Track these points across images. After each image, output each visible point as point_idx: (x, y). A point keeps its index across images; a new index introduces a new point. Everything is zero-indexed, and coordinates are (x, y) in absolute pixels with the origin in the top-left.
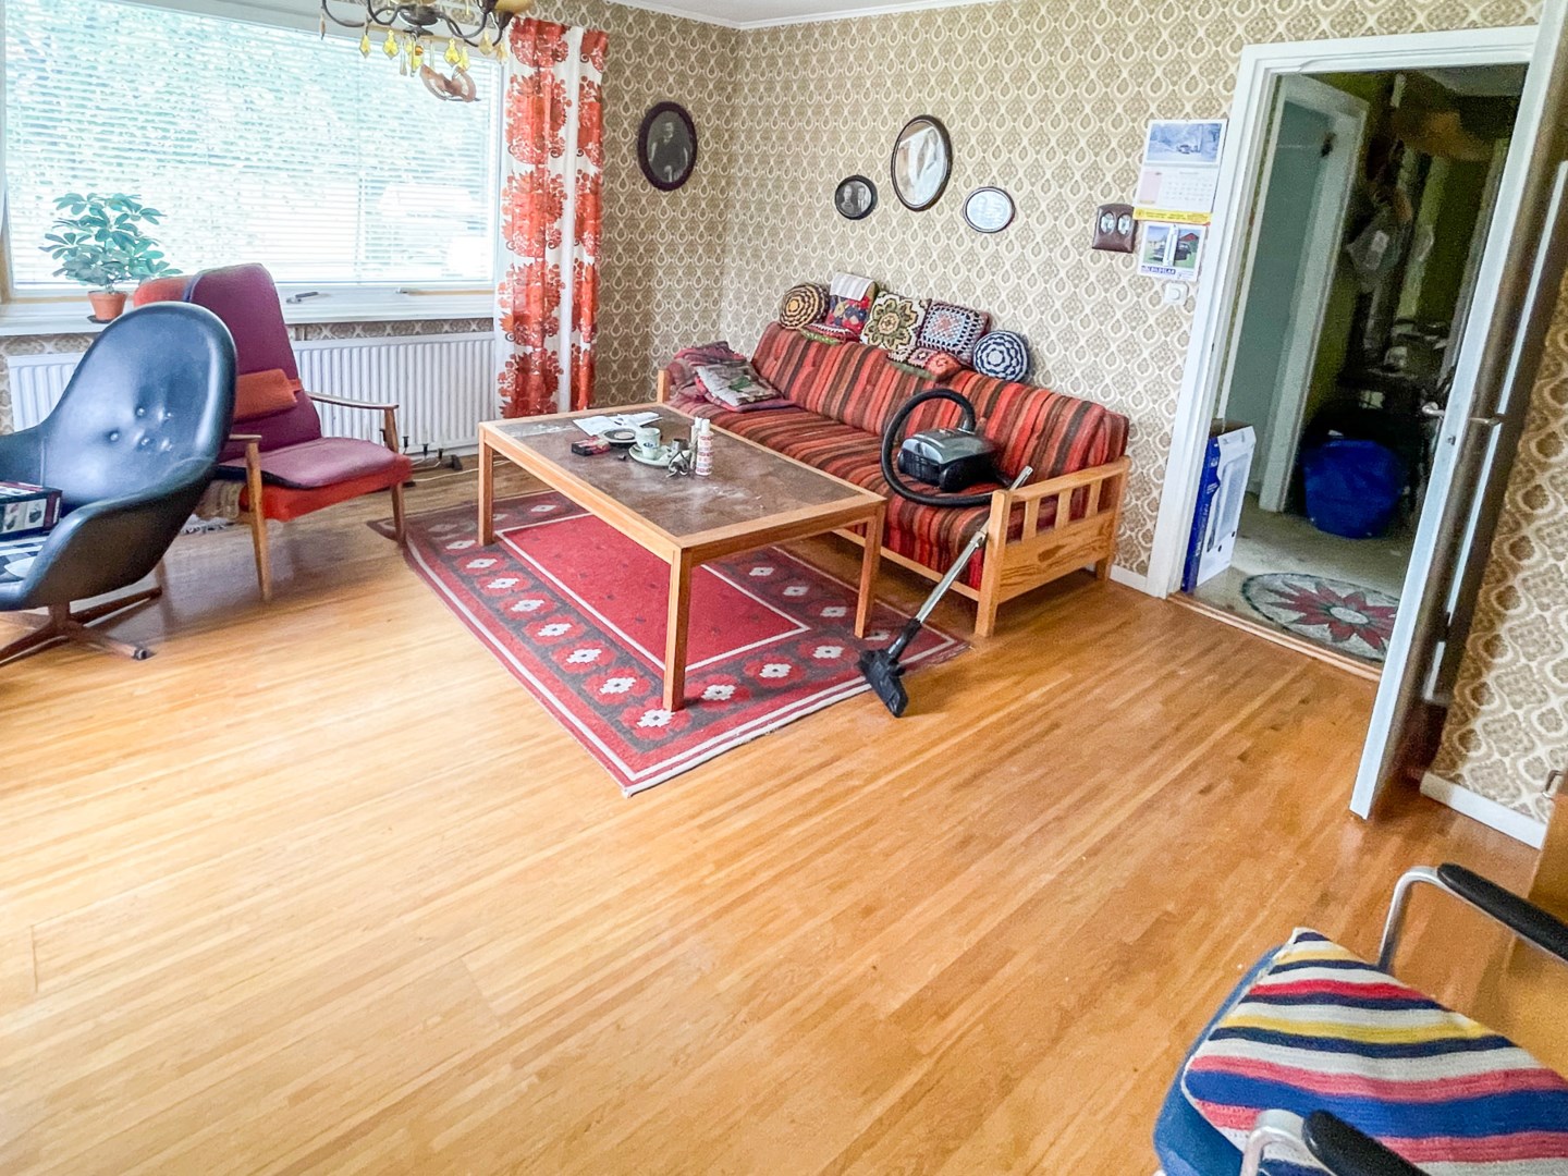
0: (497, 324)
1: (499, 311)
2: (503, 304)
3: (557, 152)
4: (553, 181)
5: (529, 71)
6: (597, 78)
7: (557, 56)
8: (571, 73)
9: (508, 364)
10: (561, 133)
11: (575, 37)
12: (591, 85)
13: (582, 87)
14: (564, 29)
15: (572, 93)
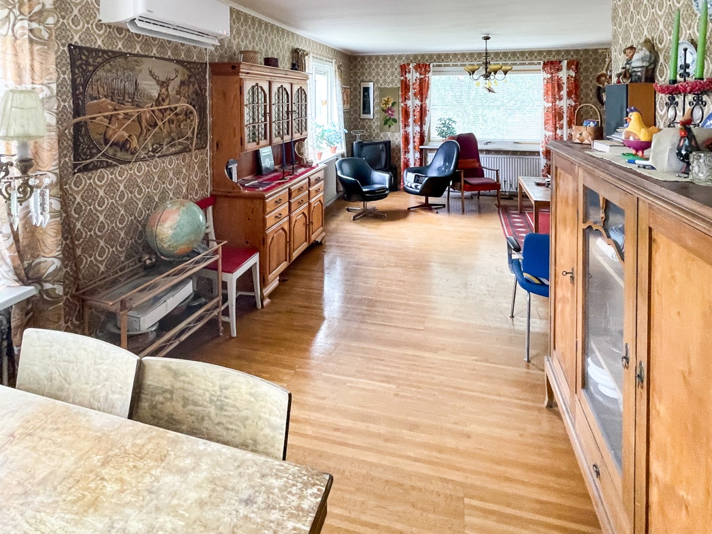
0: (541, 153)
1: (541, 149)
2: (542, 147)
3: (560, 99)
4: (560, 108)
5: (549, 76)
6: (573, 74)
7: (559, 70)
8: (563, 75)
9: (545, 166)
10: (562, 93)
11: (565, 63)
12: (572, 77)
13: (568, 78)
14: (560, 62)
15: (565, 80)
